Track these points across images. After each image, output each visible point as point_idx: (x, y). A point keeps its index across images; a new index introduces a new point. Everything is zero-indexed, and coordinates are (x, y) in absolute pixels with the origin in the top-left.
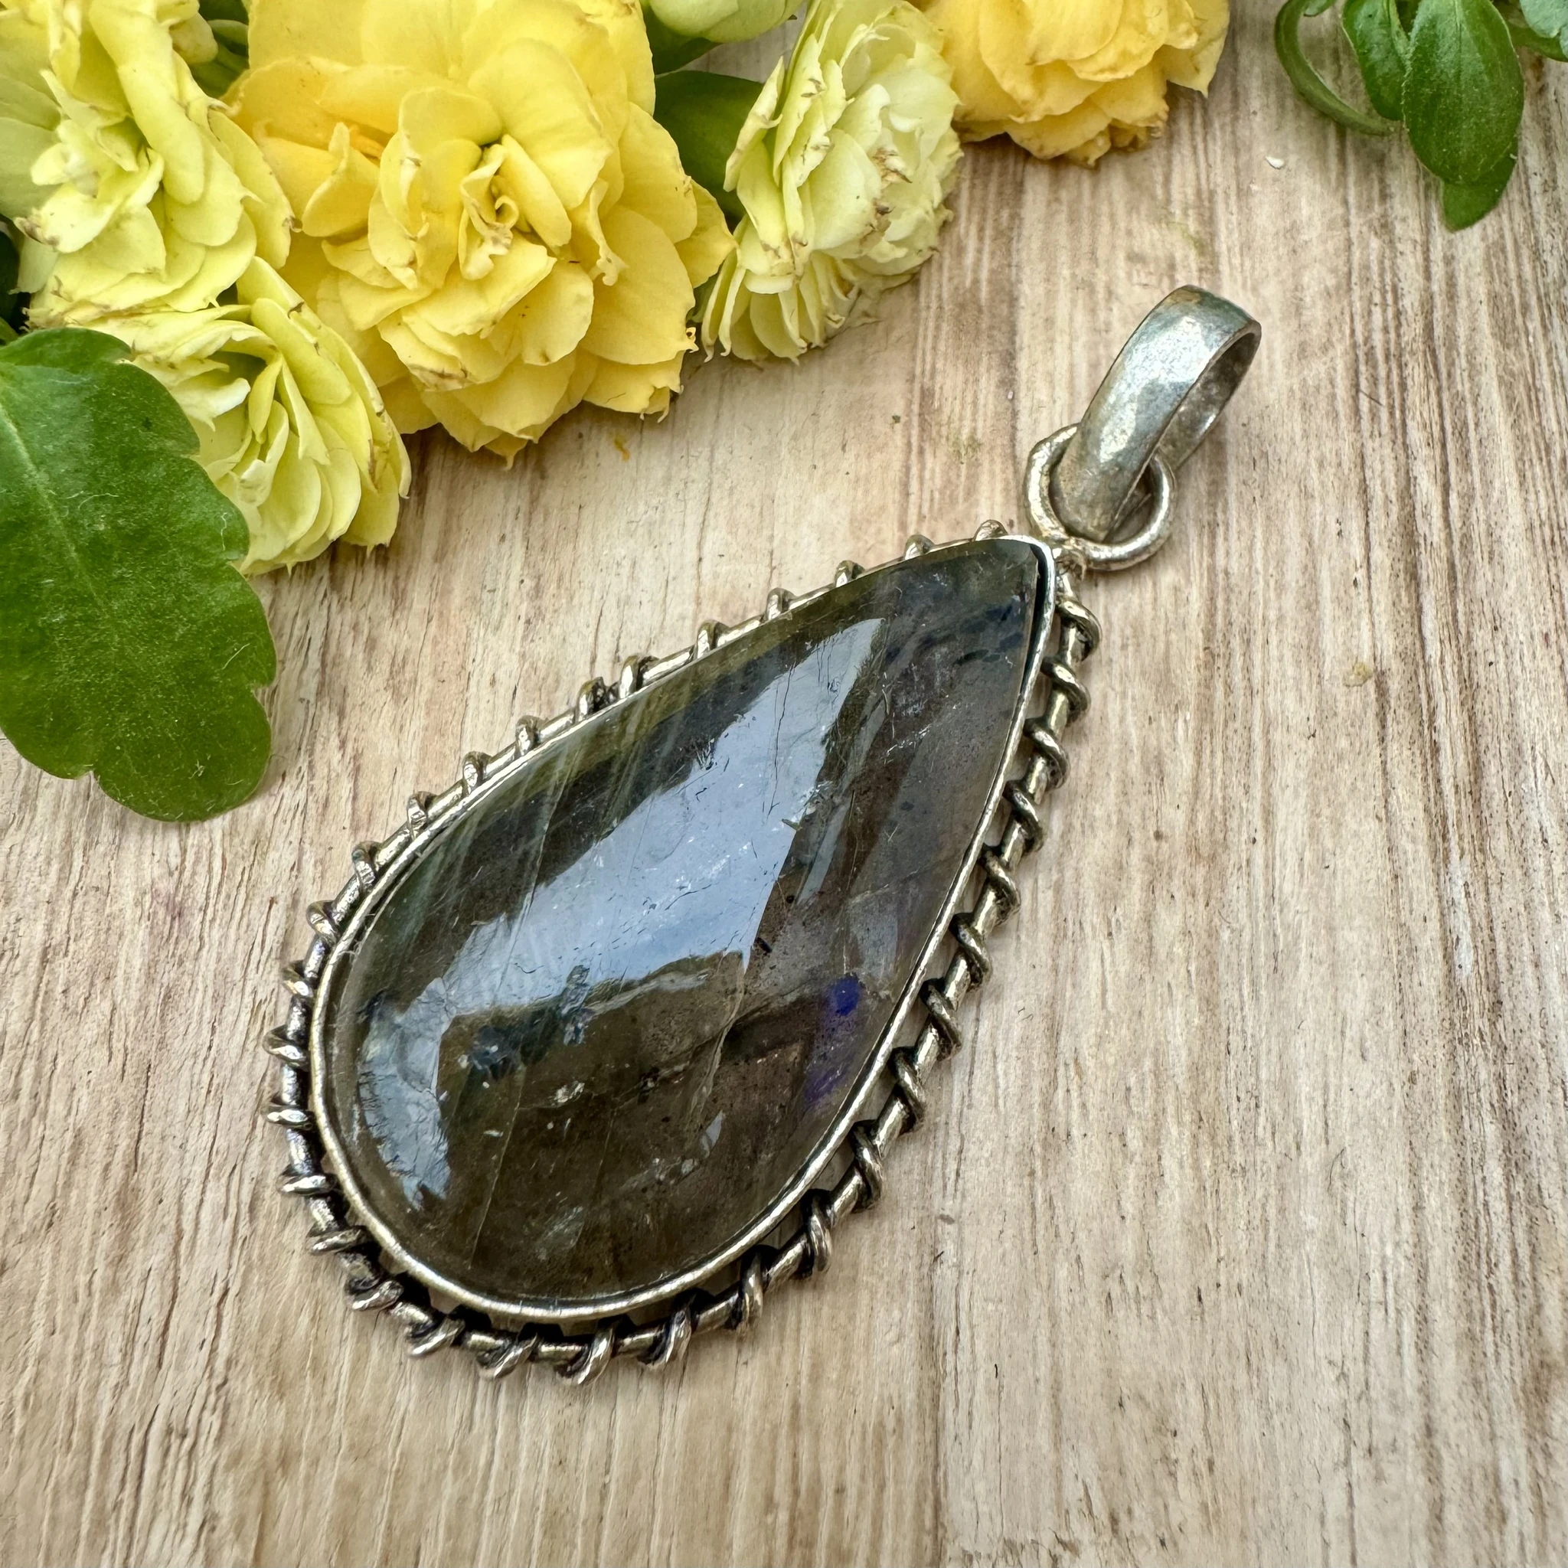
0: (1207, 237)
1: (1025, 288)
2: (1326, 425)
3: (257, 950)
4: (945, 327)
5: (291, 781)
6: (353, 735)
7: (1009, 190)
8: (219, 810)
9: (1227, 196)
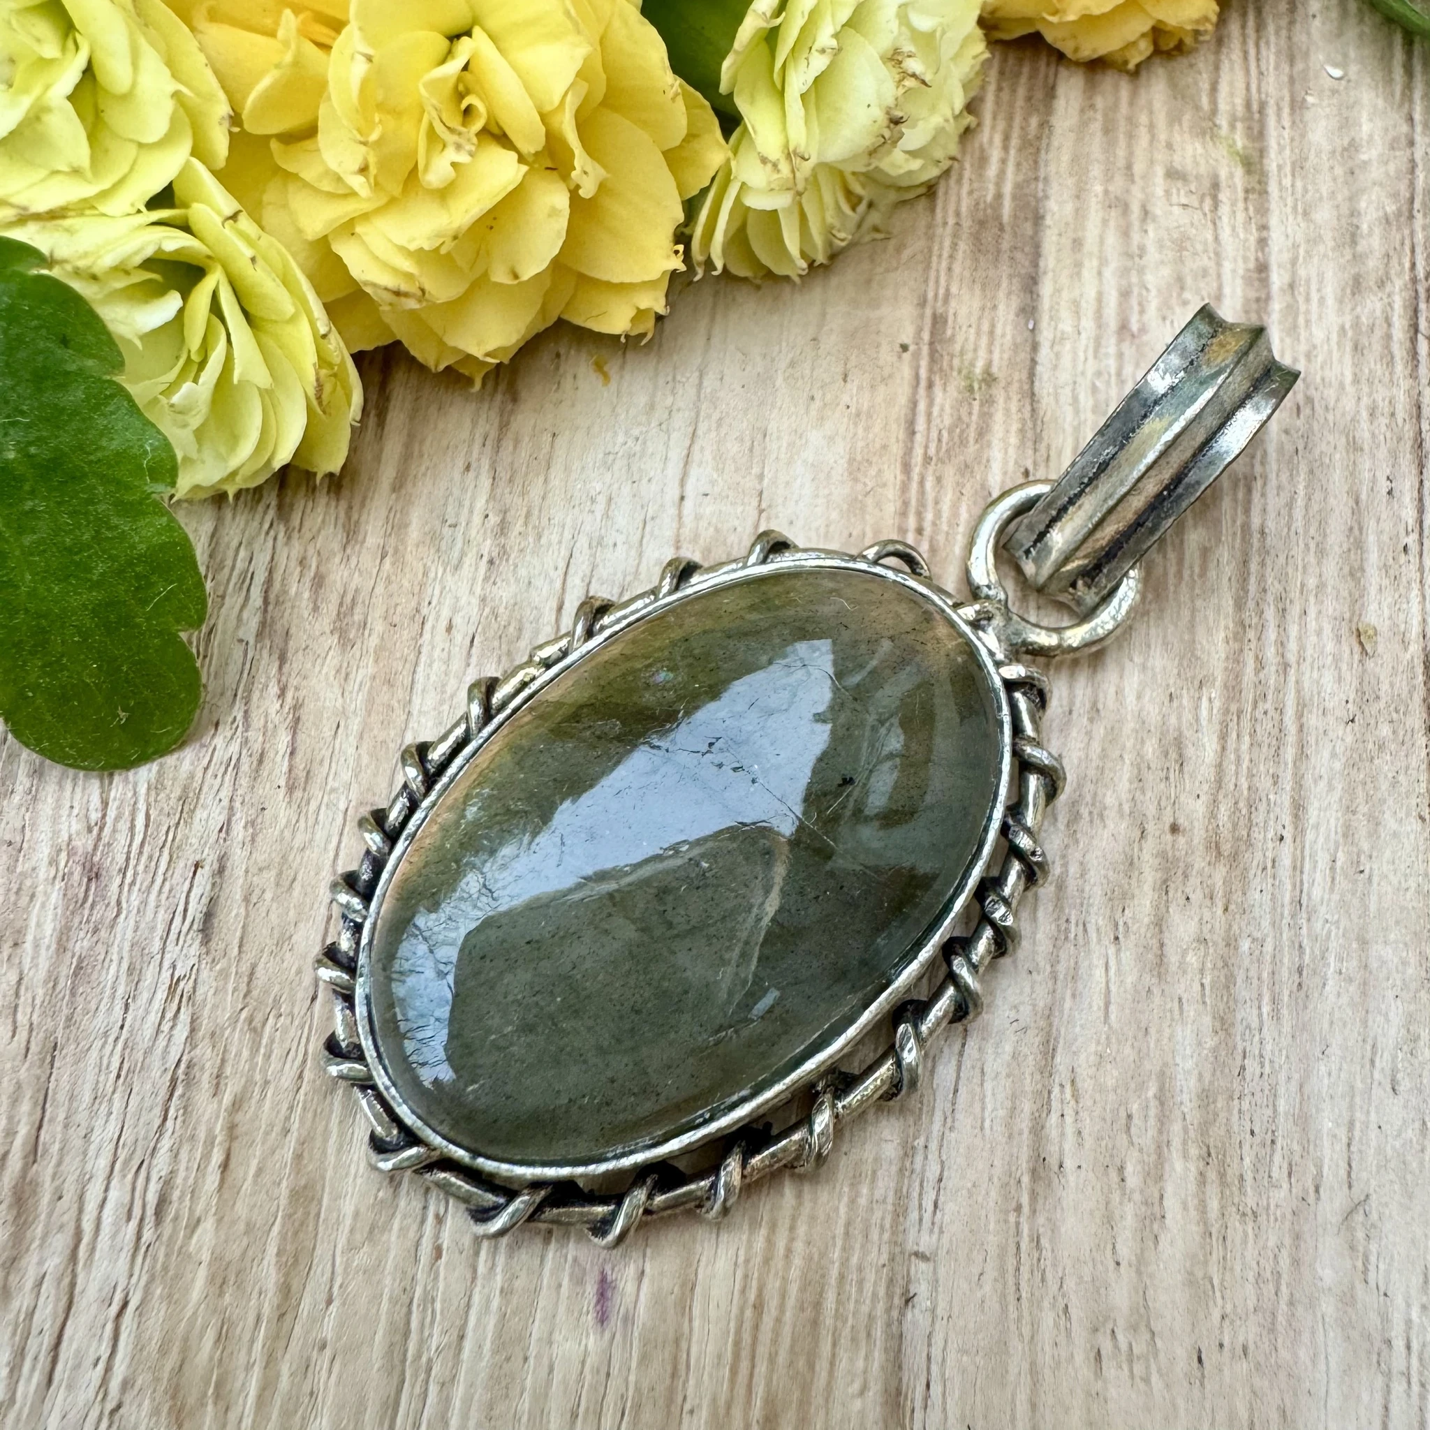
0: (1256, 154)
1: (1052, 205)
2: (1379, 369)
3: (178, 919)
4: (963, 246)
5: (225, 732)
6: (294, 682)
7: (1039, 94)
8: (144, 759)
9: (1279, 109)
